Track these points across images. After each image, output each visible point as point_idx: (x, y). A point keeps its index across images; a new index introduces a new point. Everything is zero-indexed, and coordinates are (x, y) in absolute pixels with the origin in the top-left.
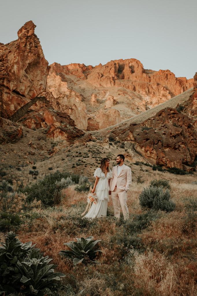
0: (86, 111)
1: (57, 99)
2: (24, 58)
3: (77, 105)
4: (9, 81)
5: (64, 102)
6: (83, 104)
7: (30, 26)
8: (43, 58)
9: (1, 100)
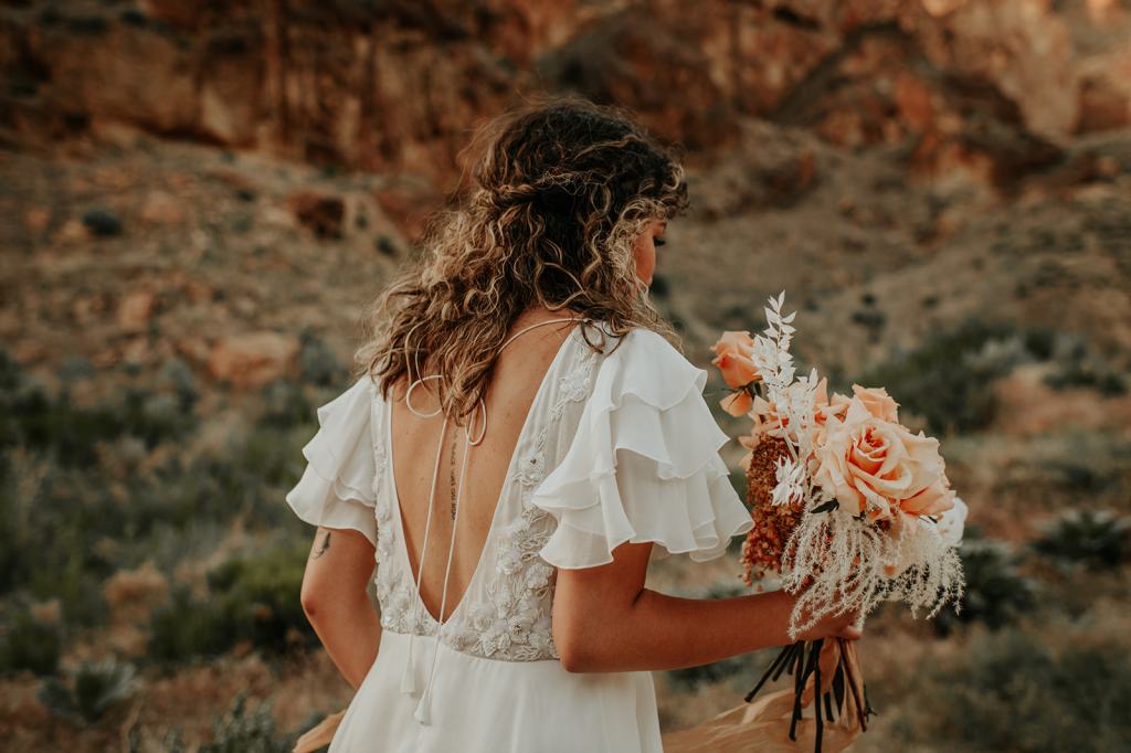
1: (945, 17)
6: (1057, 26)
9: (736, 54)
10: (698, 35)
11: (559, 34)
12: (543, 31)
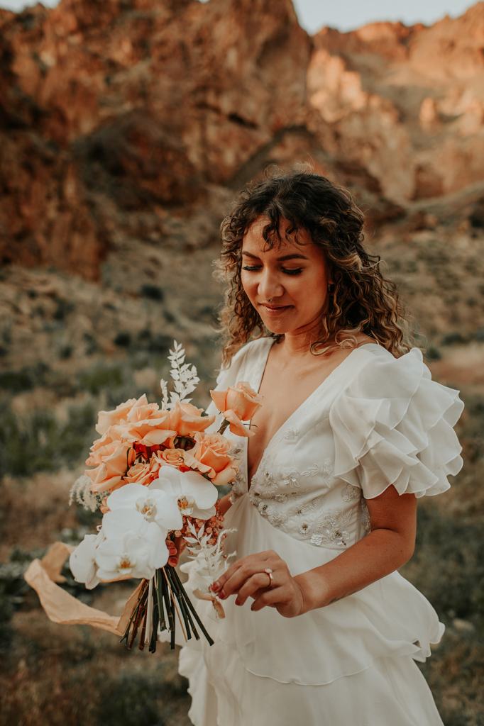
1: (335, 123)
2: (250, 29)
4: (219, 92)
5: (353, 129)
6: (402, 132)
9: (204, 142)
10: (180, 130)
11: (87, 126)
12: (76, 124)
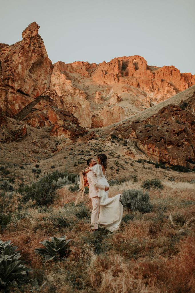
0: (90, 109)
1: (61, 97)
2: (28, 58)
3: (81, 103)
4: (14, 81)
5: (68, 100)
6: (87, 102)
7: (34, 27)
8: (47, 58)
9: (6, 100)
